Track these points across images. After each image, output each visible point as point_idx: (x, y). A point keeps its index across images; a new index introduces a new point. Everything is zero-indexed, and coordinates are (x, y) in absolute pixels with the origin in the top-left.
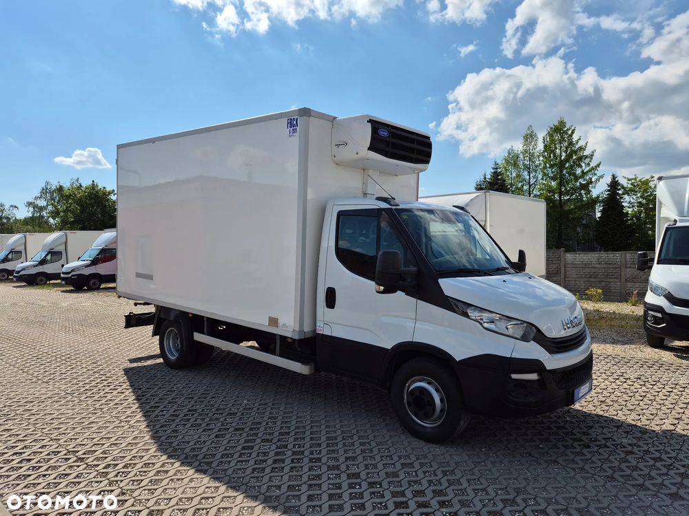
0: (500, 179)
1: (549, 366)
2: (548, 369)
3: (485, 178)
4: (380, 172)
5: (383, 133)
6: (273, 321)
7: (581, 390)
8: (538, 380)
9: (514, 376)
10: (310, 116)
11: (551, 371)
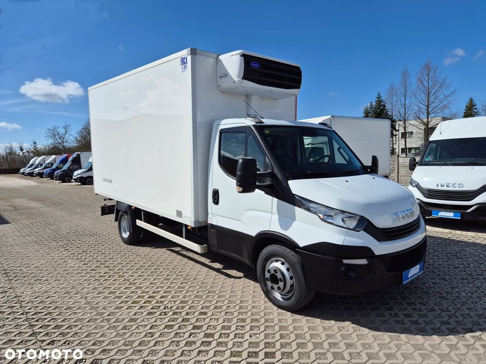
0: (382, 106)
1: (377, 252)
2: (376, 254)
3: (372, 105)
4: (260, 97)
5: (255, 65)
6: (179, 214)
7: (411, 272)
8: (367, 265)
9: (345, 261)
10: (196, 54)
11: (379, 256)
